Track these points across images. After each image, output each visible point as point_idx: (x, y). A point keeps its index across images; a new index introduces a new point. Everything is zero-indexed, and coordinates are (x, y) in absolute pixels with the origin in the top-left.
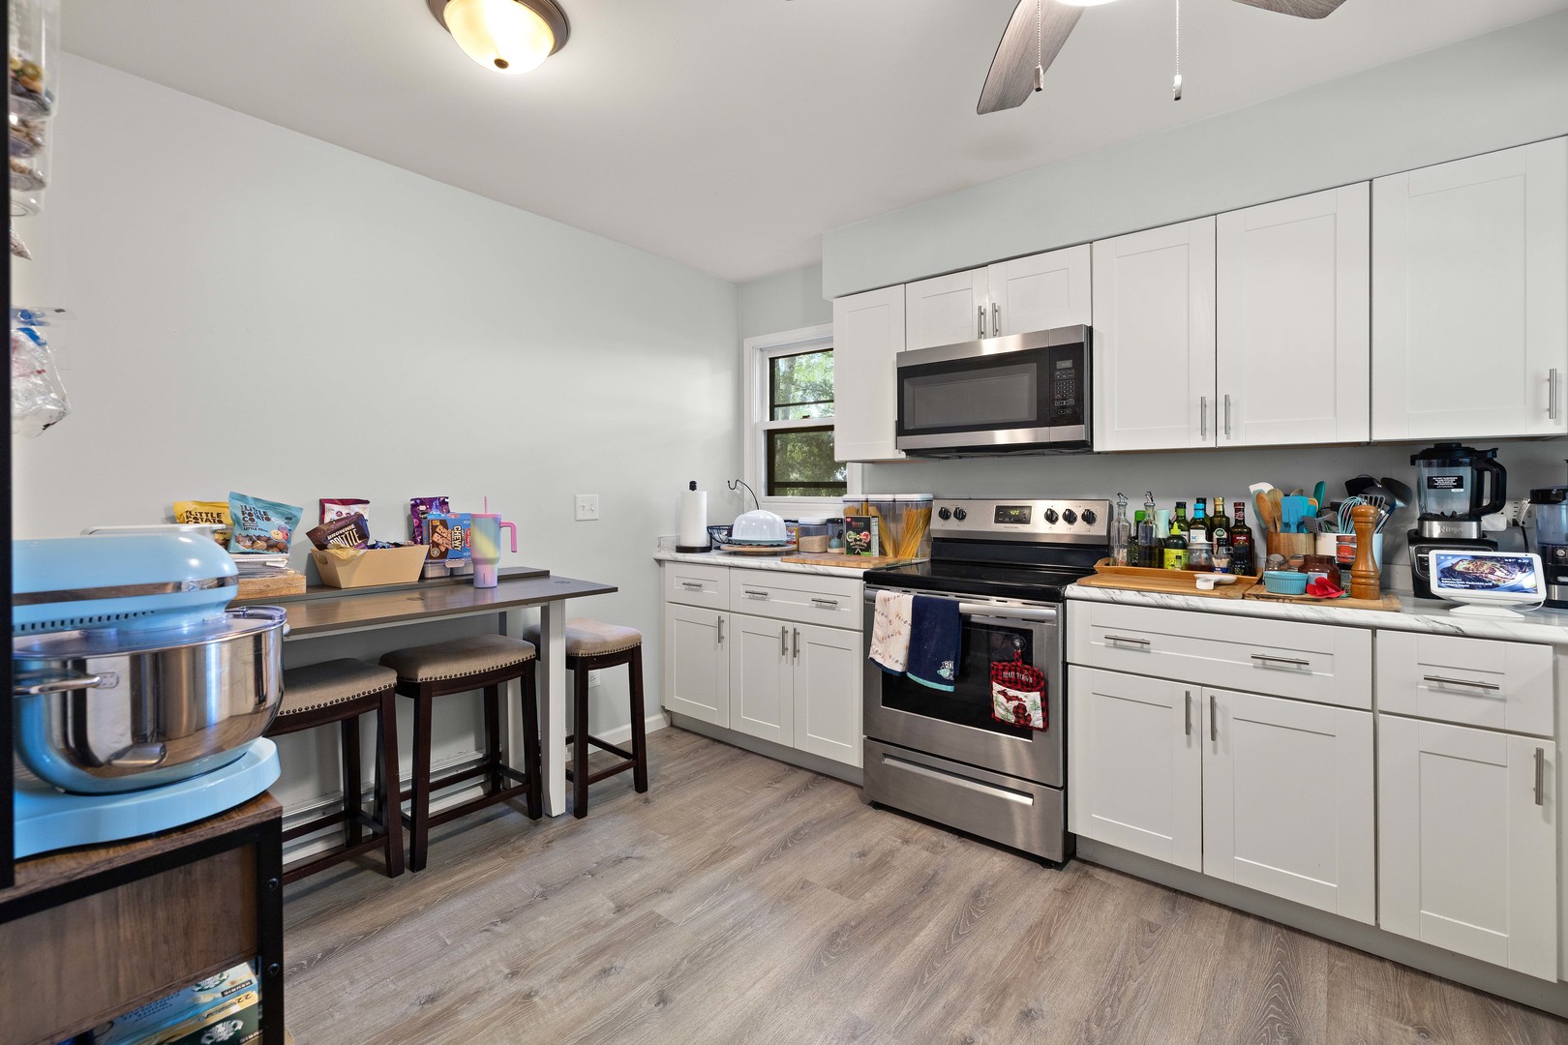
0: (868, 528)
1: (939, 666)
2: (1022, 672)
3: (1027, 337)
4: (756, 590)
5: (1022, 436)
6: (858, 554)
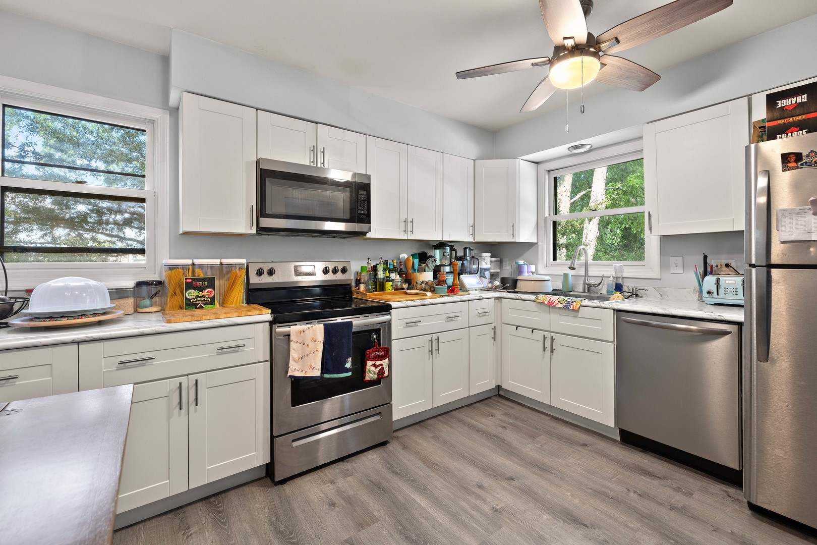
0: (212, 286)
1: (345, 362)
2: (379, 351)
3: (355, 175)
4: (128, 358)
5: (340, 226)
6: (201, 307)
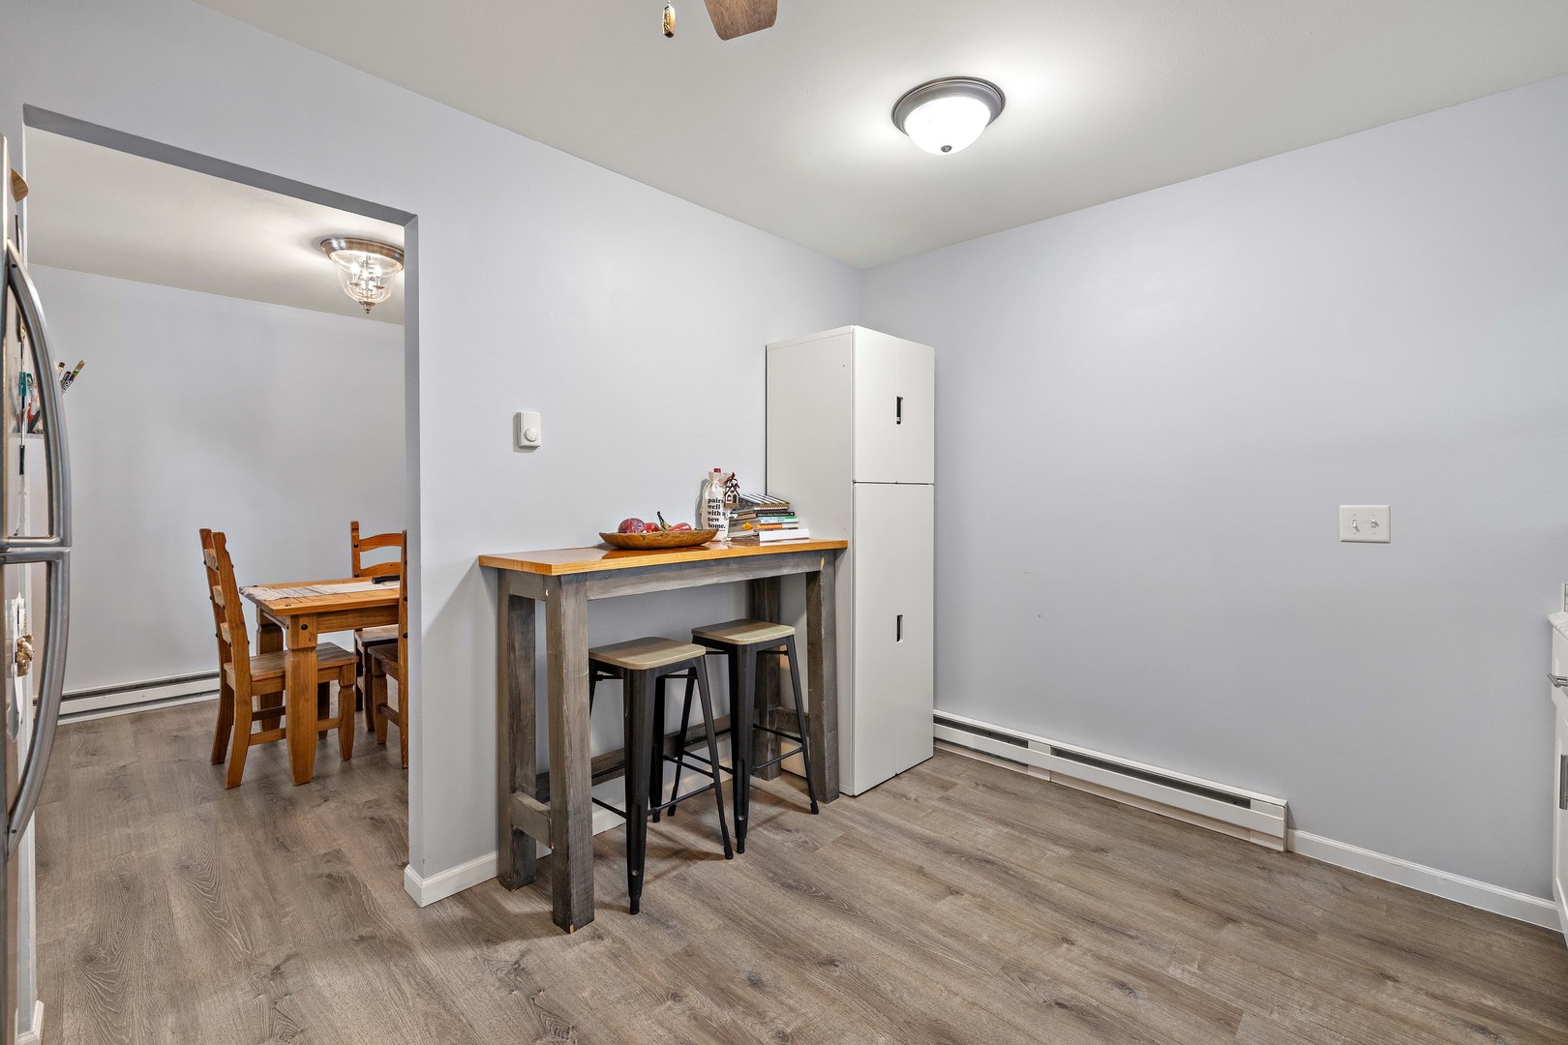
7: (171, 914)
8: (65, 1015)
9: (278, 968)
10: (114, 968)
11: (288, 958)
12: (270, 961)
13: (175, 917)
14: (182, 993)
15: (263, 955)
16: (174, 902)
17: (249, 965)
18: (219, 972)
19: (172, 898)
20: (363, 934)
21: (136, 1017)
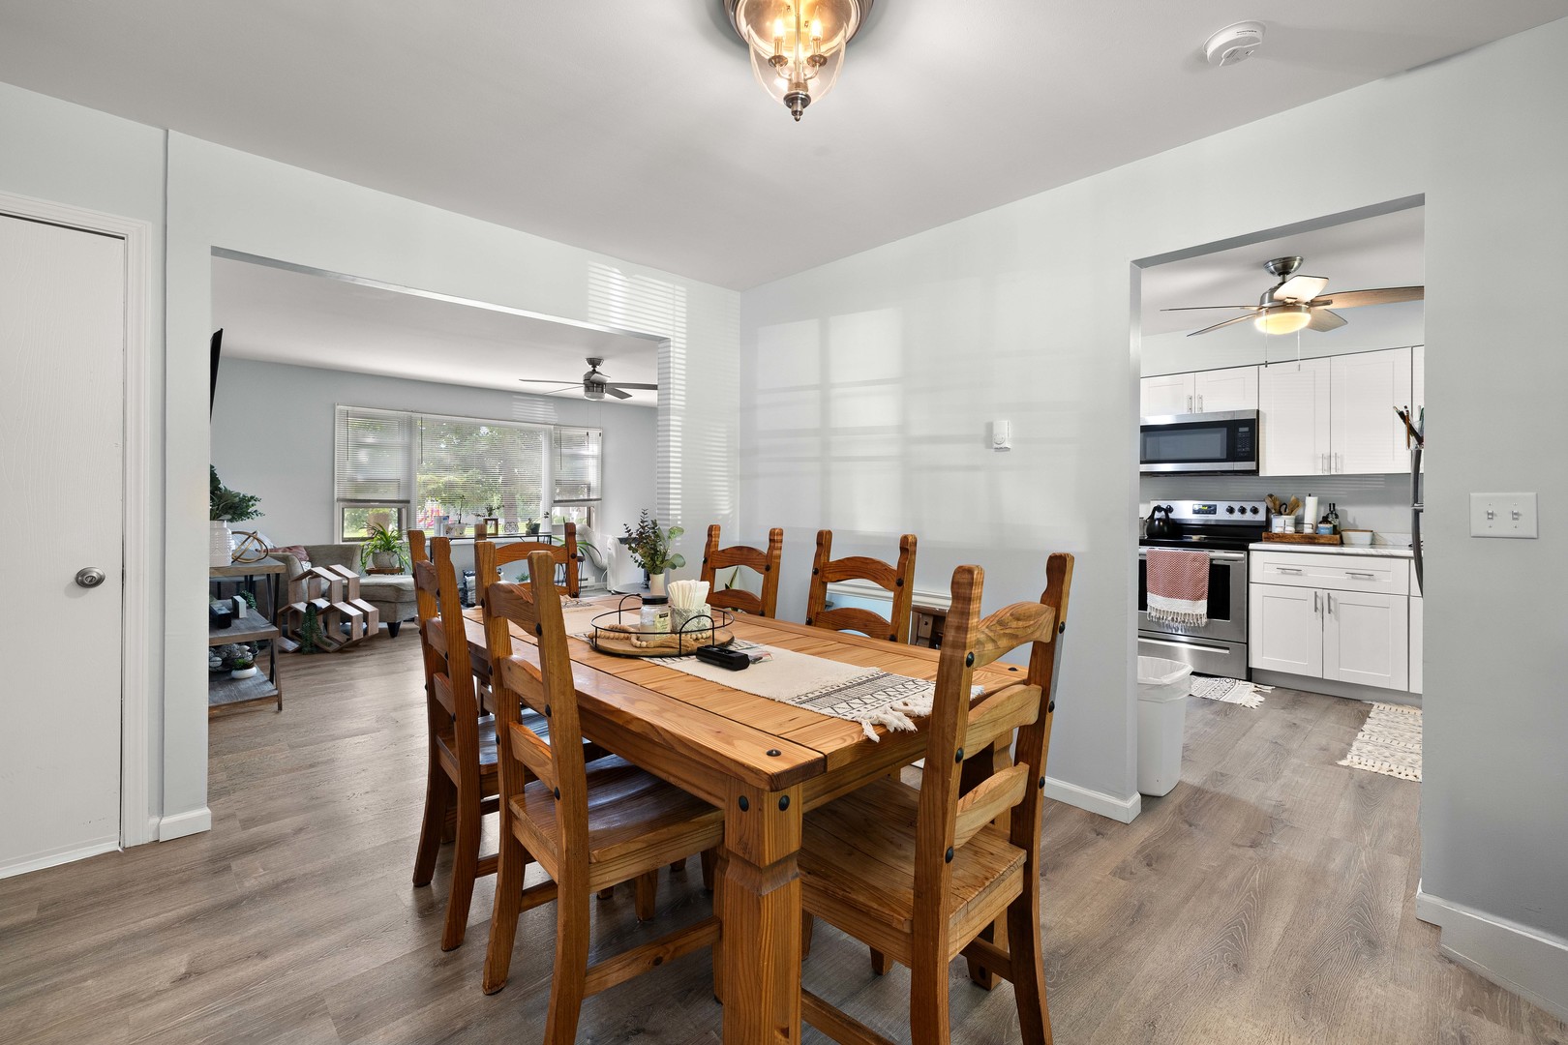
7: (1286, 930)
8: (1399, 917)
9: (1251, 847)
10: (1354, 923)
11: (1239, 846)
12: (1251, 852)
13: (1284, 925)
14: (1316, 876)
15: (1251, 858)
16: (1276, 939)
17: (1265, 859)
18: (1285, 869)
19: (1275, 945)
20: (1187, 826)
21: (1352, 882)
